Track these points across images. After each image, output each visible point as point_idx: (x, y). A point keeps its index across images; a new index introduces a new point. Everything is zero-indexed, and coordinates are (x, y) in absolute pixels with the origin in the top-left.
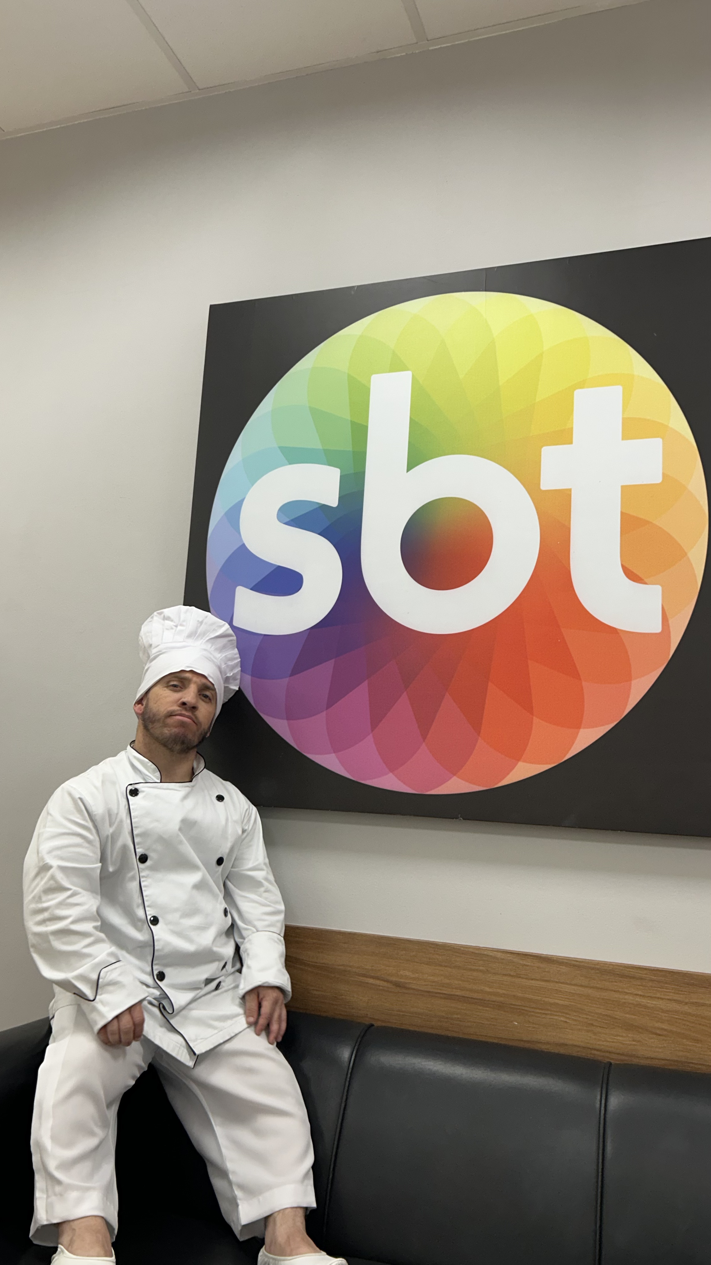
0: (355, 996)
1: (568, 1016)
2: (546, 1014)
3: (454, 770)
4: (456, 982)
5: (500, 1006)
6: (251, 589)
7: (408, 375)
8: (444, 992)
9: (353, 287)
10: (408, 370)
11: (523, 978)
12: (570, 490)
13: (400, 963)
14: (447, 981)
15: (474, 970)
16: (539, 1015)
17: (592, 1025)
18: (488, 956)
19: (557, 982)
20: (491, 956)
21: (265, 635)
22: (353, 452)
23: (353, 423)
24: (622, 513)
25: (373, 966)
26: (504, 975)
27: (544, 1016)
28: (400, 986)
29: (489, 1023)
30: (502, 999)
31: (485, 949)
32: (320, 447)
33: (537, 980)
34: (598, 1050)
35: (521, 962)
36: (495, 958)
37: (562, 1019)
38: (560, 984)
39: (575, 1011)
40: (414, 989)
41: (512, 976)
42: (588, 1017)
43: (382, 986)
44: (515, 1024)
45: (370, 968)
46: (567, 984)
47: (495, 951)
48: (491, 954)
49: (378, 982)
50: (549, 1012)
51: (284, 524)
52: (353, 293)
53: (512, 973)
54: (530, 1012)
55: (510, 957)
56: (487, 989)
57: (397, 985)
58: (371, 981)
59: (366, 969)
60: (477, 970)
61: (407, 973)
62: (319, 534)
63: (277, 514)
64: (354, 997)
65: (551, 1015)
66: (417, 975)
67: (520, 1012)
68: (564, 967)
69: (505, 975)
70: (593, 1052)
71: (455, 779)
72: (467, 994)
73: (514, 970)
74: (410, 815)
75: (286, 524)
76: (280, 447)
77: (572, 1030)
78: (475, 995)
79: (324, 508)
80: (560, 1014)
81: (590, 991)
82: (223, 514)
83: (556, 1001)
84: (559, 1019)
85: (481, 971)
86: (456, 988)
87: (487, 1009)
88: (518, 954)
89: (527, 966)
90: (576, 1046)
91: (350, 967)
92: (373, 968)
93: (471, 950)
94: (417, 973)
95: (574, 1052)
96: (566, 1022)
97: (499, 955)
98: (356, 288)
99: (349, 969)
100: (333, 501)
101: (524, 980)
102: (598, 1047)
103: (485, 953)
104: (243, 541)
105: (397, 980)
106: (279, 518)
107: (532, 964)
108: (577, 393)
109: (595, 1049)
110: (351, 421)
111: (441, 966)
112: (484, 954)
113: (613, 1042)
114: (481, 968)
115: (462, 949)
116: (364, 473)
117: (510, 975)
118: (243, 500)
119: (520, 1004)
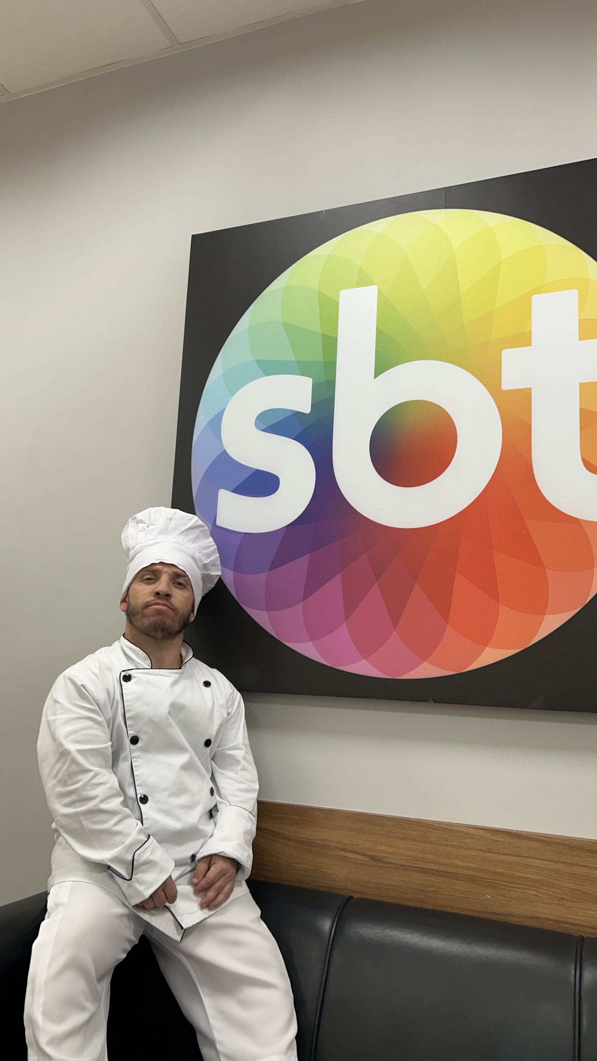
0: (335, 869)
1: (538, 890)
2: (517, 888)
3: (424, 655)
4: (430, 856)
5: (473, 880)
6: (232, 492)
7: (374, 289)
8: (419, 866)
9: (322, 211)
10: (373, 284)
11: (494, 853)
12: (530, 389)
13: (376, 838)
14: (421, 855)
15: (447, 845)
16: (511, 889)
17: (563, 899)
18: (460, 831)
19: (527, 857)
20: (463, 832)
21: (246, 533)
22: (324, 362)
23: (323, 336)
24: (581, 409)
25: (351, 841)
26: (475, 850)
27: (515, 889)
28: (377, 860)
29: (462, 895)
30: (475, 874)
31: (457, 825)
32: (293, 359)
33: (508, 855)
34: (570, 924)
35: (492, 837)
36: (468, 834)
37: (533, 893)
38: (531, 859)
39: (546, 885)
40: (390, 863)
41: (485, 851)
42: (559, 891)
43: (360, 860)
44: (489, 898)
45: (349, 843)
46: (538, 859)
47: (467, 827)
48: (463, 830)
49: (355, 856)
50: (521, 886)
51: (262, 430)
52: (322, 217)
53: (484, 848)
54: (502, 885)
55: (482, 833)
56: (460, 863)
57: (374, 858)
58: (349, 855)
59: (344, 844)
60: (451, 846)
61: (384, 848)
62: (294, 439)
63: (255, 422)
64: (333, 870)
65: (522, 888)
66: (393, 849)
67: (492, 885)
68: (534, 843)
69: (477, 850)
70: (565, 925)
71: (425, 664)
72: (441, 868)
73: (486, 845)
74: (383, 698)
75: (264, 430)
76: (256, 361)
77: (543, 904)
78: (448, 869)
79: (298, 414)
80: (531, 888)
81: (560, 866)
82: (206, 423)
83: (527, 875)
84: (531, 893)
85: (454, 846)
86: (430, 863)
87: (461, 882)
88: (490, 830)
89: (498, 841)
90: (548, 919)
91: (330, 841)
92: (351, 842)
93: (443, 826)
94: (393, 848)
95: (547, 926)
96: (537, 896)
97: (471, 831)
98: (324, 213)
99: (329, 843)
100: (306, 408)
101: (496, 855)
102: (569, 921)
103: (458, 829)
104: (224, 447)
105: (373, 854)
106: (257, 426)
107: (503, 839)
108: (535, 298)
109: (566, 923)
110: (322, 334)
111: (416, 841)
112: (456, 830)
113: (584, 916)
114: (454, 843)
115: (435, 825)
116: (335, 380)
117: (481, 850)
118: (224, 410)
119: (492, 878)
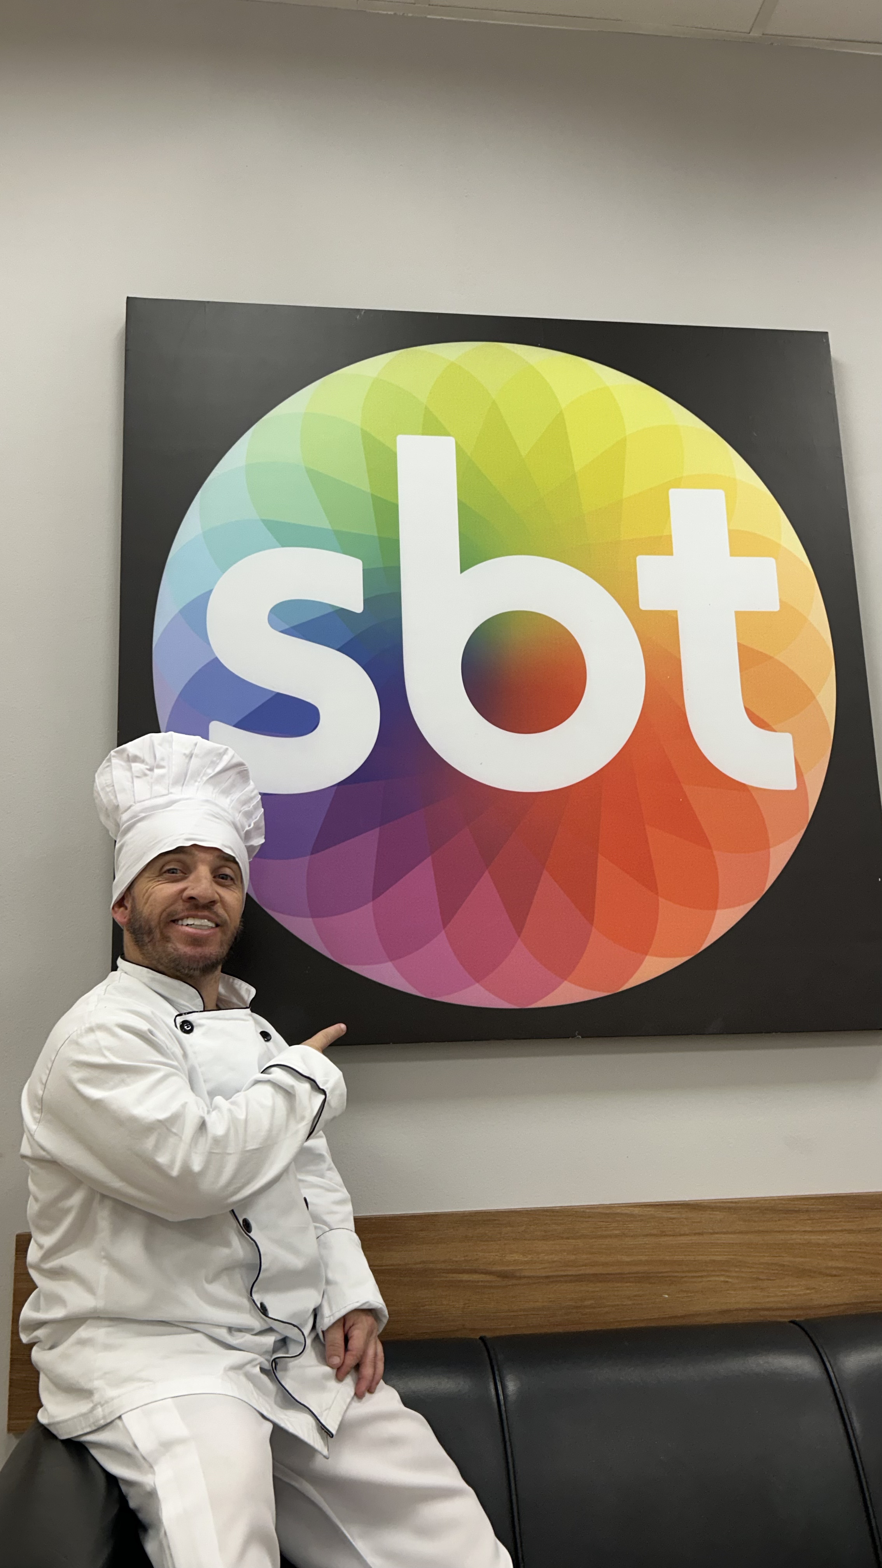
2: (702, 1277)
3: (564, 972)
5: (645, 1278)
6: (236, 726)
7: (449, 442)
8: (570, 1273)
10: (449, 435)
11: (668, 1235)
12: (676, 611)
13: (505, 1244)
14: (573, 1257)
16: (694, 1280)
17: (759, 1279)
18: (622, 1214)
22: (380, 538)
23: (375, 498)
24: (738, 644)
26: (644, 1236)
27: (700, 1280)
28: (507, 1277)
29: (632, 1303)
30: (646, 1268)
31: (618, 1207)
32: (327, 526)
34: (766, 1309)
35: (665, 1215)
36: (631, 1215)
37: (722, 1279)
38: (717, 1236)
39: (736, 1266)
40: (529, 1277)
41: (656, 1235)
42: (754, 1270)
43: (482, 1281)
44: (666, 1298)
45: (463, 1259)
46: (725, 1233)
47: (629, 1207)
49: (475, 1277)
50: (705, 1274)
51: (282, 632)
52: (359, 318)
53: (655, 1232)
54: (683, 1277)
55: (652, 1211)
56: (626, 1259)
58: (465, 1277)
59: (456, 1262)
62: (338, 650)
63: (269, 617)
64: (442, 1305)
65: (709, 1276)
67: (670, 1280)
69: (647, 1235)
71: (566, 985)
73: (657, 1227)
75: (285, 632)
76: (263, 521)
77: (735, 1291)
78: (611, 1270)
79: (342, 613)
80: (719, 1273)
81: (752, 1237)
82: (177, 611)
83: (714, 1257)
84: (719, 1279)
85: (616, 1236)
87: (628, 1284)
89: (672, 1218)
91: (432, 1262)
92: (467, 1258)
94: (530, 1254)
98: (363, 313)
100: (356, 605)
101: (671, 1238)
104: (215, 654)
106: (272, 623)
107: (677, 1215)
108: (672, 491)
110: (372, 494)
113: (785, 1296)
114: (615, 1232)
116: (398, 569)
117: (652, 1235)
118: (211, 591)
119: (669, 1270)
